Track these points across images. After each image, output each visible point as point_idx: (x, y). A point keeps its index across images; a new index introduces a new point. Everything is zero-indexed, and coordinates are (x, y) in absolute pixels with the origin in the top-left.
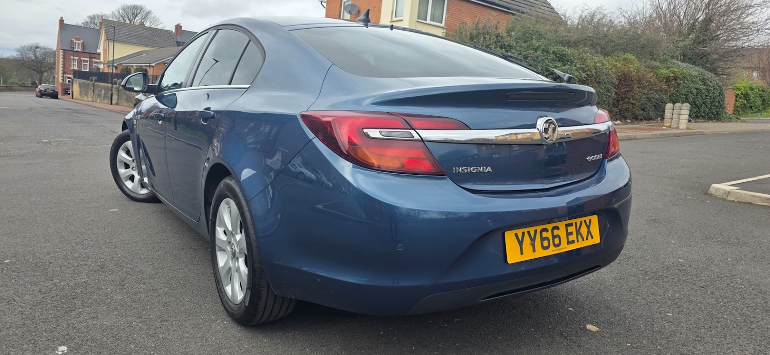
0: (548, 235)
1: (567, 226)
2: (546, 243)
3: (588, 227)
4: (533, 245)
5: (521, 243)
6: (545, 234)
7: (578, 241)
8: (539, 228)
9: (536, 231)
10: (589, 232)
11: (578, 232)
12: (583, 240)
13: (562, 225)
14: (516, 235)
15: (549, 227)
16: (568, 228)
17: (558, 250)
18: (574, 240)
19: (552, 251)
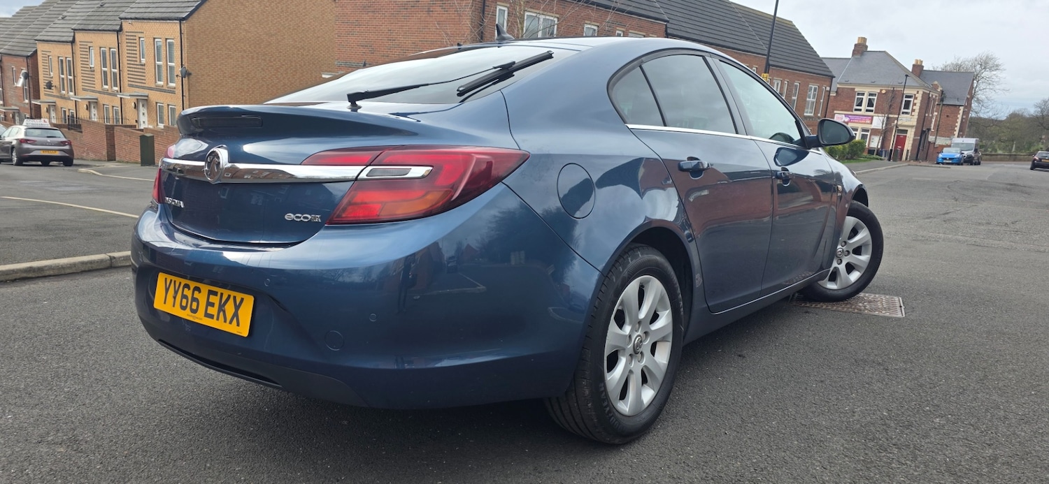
0: (188, 293)
1: (211, 293)
2: (184, 301)
3: (237, 307)
4: (175, 298)
5: (167, 290)
6: (187, 292)
7: (218, 319)
8: (184, 281)
9: (180, 283)
10: (236, 315)
11: (222, 308)
12: (225, 321)
13: (205, 288)
14: (166, 279)
15: (193, 284)
16: (211, 296)
17: (193, 317)
18: (213, 315)
19: (186, 315)
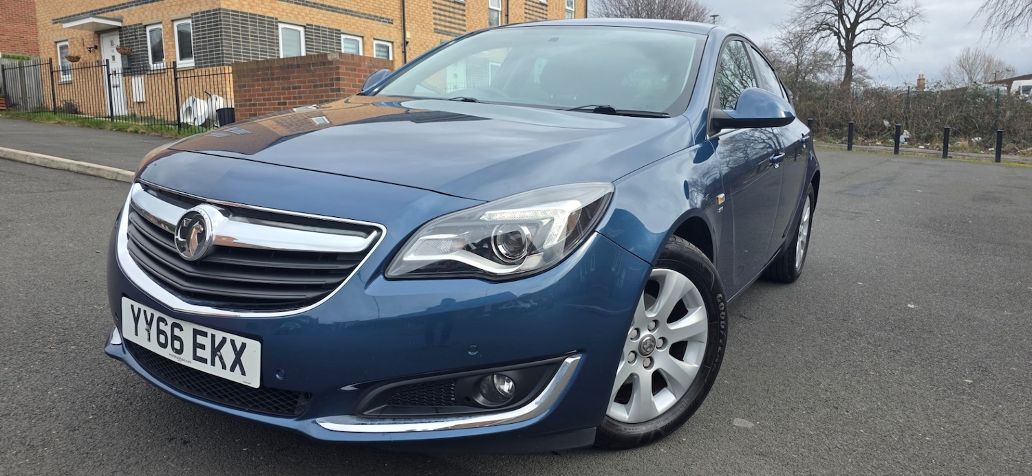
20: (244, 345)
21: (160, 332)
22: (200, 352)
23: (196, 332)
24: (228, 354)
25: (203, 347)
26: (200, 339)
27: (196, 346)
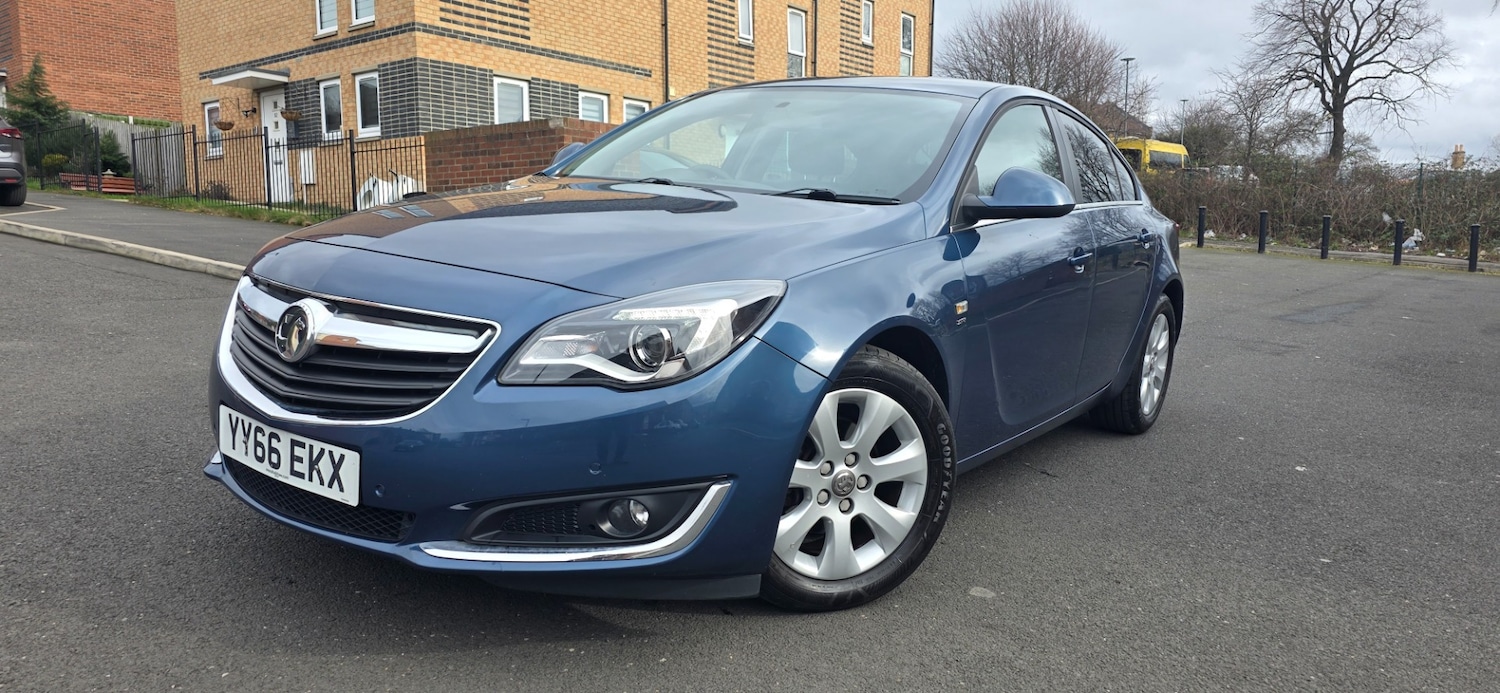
20: (342, 457)
21: (258, 444)
22: (298, 467)
23: (294, 443)
24: (326, 467)
25: (300, 460)
26: (298, 451)
27: (294, 458)
